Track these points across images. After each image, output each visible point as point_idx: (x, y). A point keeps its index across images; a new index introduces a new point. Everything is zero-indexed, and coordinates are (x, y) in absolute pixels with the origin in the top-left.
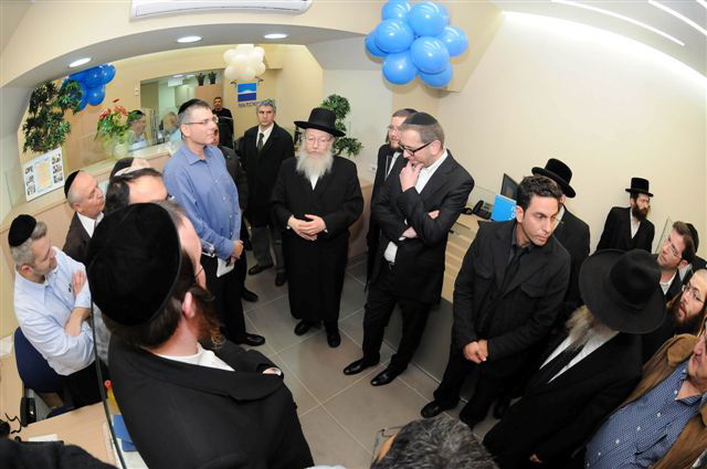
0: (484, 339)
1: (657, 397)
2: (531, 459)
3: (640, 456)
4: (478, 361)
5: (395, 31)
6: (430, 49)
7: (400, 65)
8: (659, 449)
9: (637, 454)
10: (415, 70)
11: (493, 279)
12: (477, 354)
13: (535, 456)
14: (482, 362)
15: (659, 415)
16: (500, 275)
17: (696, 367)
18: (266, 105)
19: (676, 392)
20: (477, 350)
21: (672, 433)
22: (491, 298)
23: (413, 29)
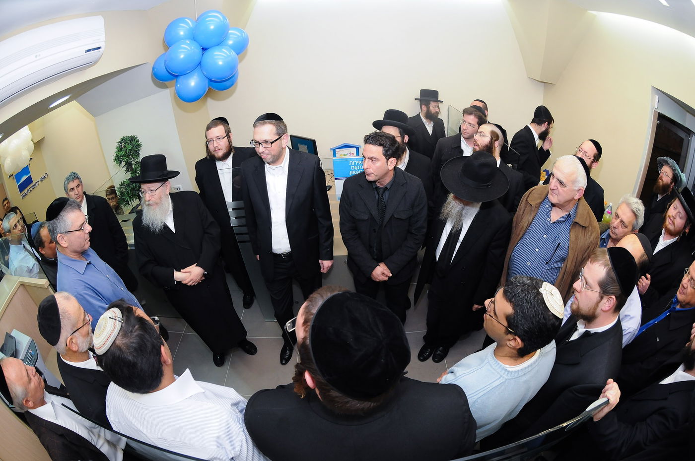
0: (381, 261)
1: (537, 227)
2: (474, 309)
3: (550, 263)
4: (386, 279)
5: (185, 52)
6: (220, 58)
7: (193, 82)
8: (560, 253)
9: (547, 263)
10: (207, 81)
11: (372, 218)
12: (383, 274)
13: (476, 306)
14: (389, 278)
15: (545, 236)
16: (375, 213)
17: (556, 197)
18: (73, 180)
19: (548, 220)
20: (381, 272)
21: (564, 241)
22: (375, 231)
23: (200, 45)
